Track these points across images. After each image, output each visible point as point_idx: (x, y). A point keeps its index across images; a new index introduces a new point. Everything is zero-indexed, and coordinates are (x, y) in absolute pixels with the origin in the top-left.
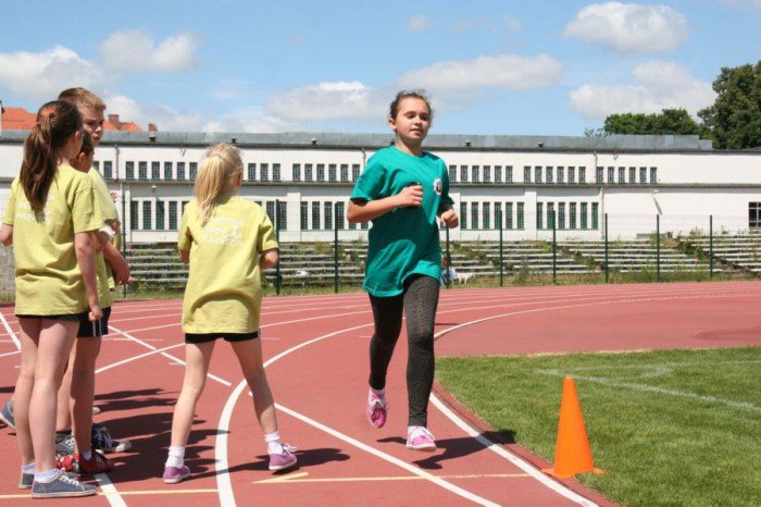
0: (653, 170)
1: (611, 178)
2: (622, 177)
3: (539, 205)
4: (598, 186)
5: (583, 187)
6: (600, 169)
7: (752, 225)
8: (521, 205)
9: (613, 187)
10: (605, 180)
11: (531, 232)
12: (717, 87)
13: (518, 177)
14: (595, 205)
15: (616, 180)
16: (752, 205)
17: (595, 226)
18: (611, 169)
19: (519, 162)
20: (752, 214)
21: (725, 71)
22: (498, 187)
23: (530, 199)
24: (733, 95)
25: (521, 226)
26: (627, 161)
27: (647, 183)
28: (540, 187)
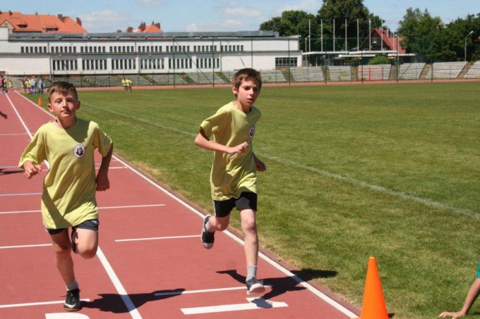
0: (242, 46)
1: (226, 49)
2: (230, 49)
3: (198, 60)
4: (221, 53)
5: (216, 53)
6: (222, 47)
7: (276, 66)
8: (191, 60)
9: (226, 53)
10: (224, 50)
11: (194, 70)
13: (191, 50)
14: (218, 60)
15: (228, 50)
16: (276, 58)
17: (218, 67)
18: (226, 46)
19: (192, 45)
20: (277, 62)
22: (184, 54)
23: (194, 58)
25: (191, 67)
26: (232, 43)
27: (240, 52)
28: (199, 53)
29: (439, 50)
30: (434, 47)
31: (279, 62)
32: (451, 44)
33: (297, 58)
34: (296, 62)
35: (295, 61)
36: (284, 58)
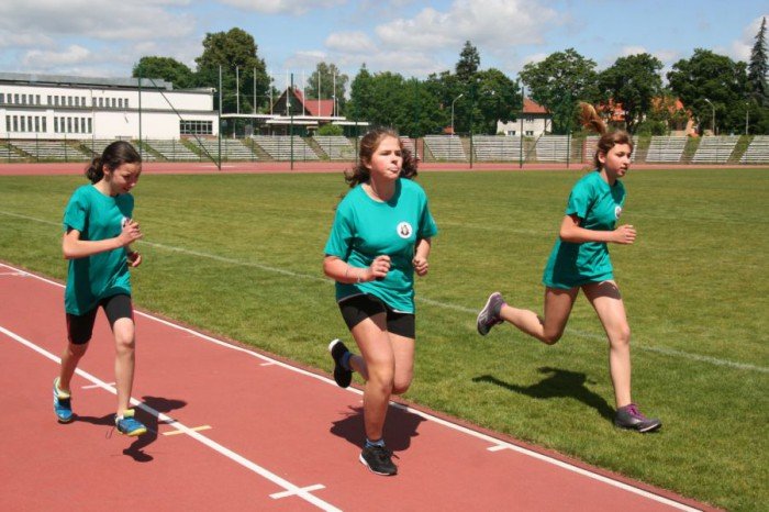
0: (126, 100)
1: (101, 104)
2: (107, 104)
3: (56, 118)
4: (93, 109)
5: (84, 109)
6: (94, 99)
7: (182, 133)
8: (44, 118)
9: (101, 109)
10: (98, 105)
11: (50, 134)
12: (205, 44)
13: (44, 102)
14: (90, 120)
15: (104, 105)
16: (182, 121)
17: (89, 131)
18: (101, 99)
19: (44, 93)
20: (182, 127)
21: (209, 35)
22: (31, 108)
23: (50, 115)
24: (213, 50)
25: (44, 130)
26: (110, 94)
27: (123, 108)
28: (57, 108)
29: (415, 118)
30: (408, 113)
31: (186, 127)
32: (429, 112)
33: (211, 122)
34: (210, 128)
35: (209, 126)
36: (193, 122)
